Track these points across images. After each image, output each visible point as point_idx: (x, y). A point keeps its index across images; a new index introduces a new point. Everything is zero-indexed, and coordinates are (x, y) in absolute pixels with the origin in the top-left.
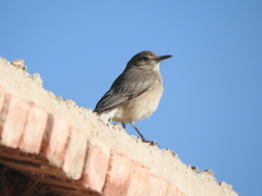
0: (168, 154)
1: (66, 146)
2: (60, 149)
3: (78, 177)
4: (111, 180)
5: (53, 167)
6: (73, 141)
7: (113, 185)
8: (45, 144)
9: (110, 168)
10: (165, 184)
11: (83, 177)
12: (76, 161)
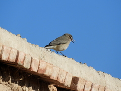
0: (71, 59)
1: (24, 59)
2: (22, 60)
3: (29, 68)
4: (40, 68)
5: (20, 65)
6: (26, 58)
7: (41, 70)
8: (17, 59)
9: (39, 65)
10: (59, 69)
11: (30, 68)
12: (28, 64)
